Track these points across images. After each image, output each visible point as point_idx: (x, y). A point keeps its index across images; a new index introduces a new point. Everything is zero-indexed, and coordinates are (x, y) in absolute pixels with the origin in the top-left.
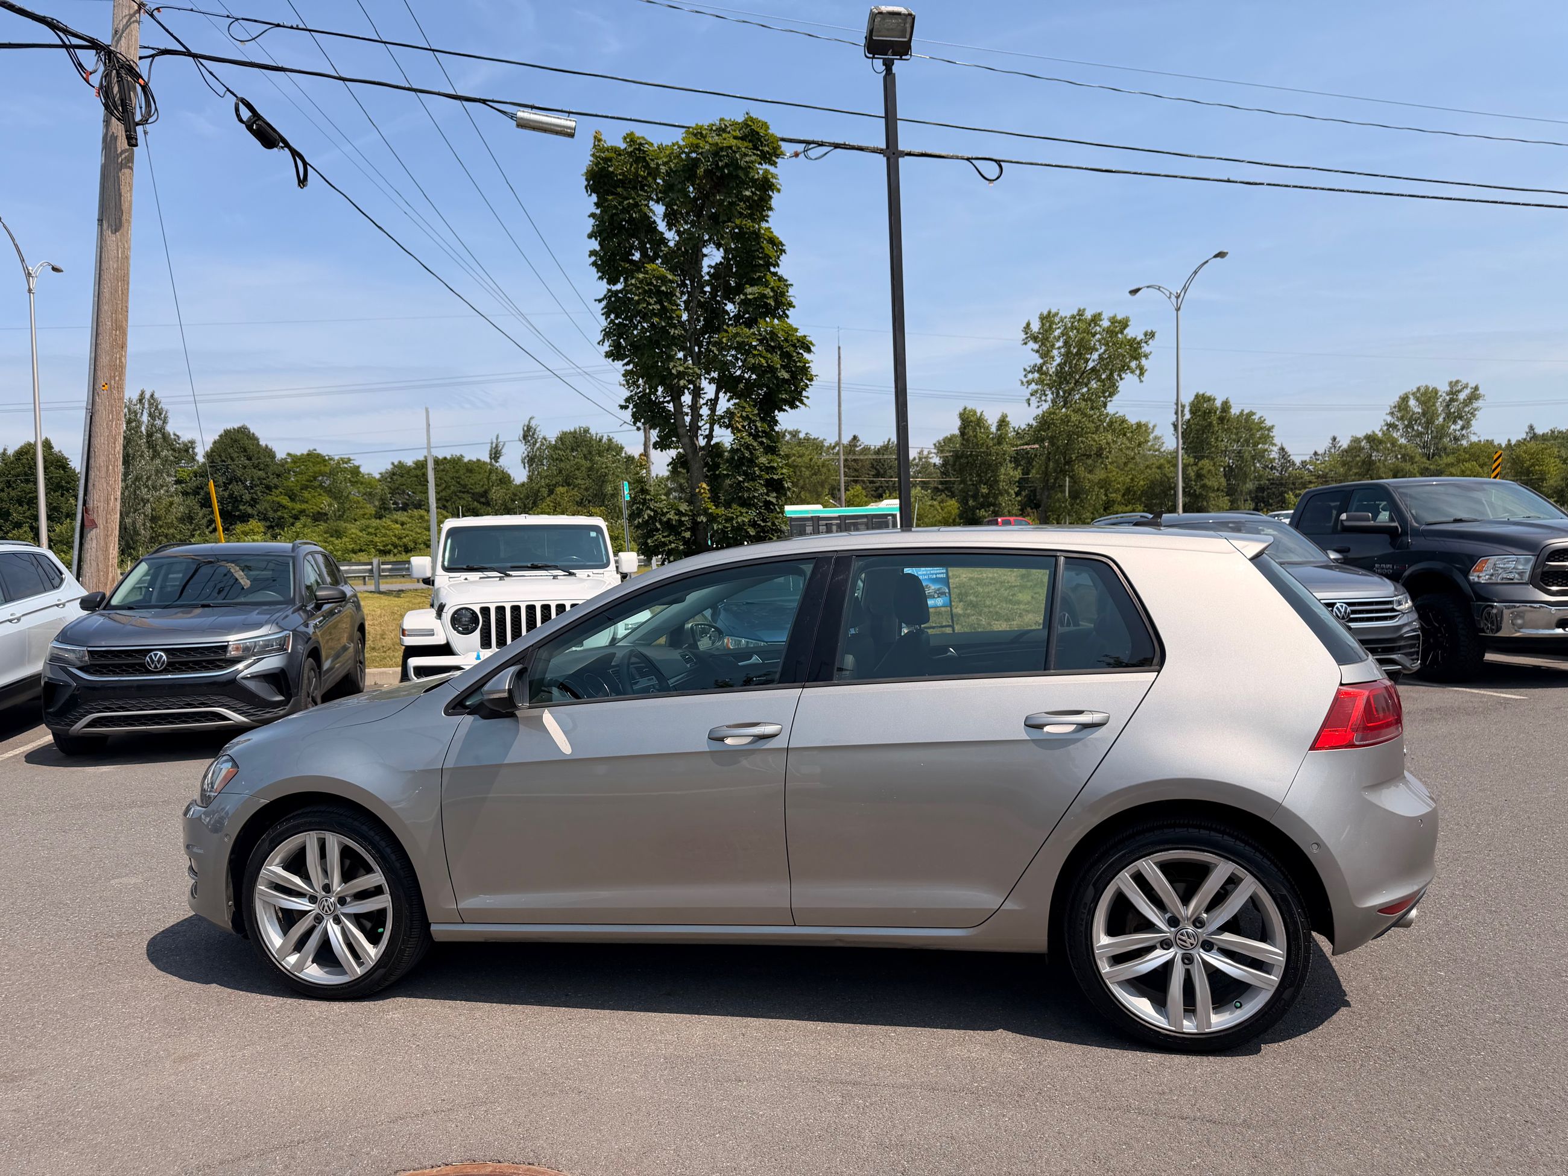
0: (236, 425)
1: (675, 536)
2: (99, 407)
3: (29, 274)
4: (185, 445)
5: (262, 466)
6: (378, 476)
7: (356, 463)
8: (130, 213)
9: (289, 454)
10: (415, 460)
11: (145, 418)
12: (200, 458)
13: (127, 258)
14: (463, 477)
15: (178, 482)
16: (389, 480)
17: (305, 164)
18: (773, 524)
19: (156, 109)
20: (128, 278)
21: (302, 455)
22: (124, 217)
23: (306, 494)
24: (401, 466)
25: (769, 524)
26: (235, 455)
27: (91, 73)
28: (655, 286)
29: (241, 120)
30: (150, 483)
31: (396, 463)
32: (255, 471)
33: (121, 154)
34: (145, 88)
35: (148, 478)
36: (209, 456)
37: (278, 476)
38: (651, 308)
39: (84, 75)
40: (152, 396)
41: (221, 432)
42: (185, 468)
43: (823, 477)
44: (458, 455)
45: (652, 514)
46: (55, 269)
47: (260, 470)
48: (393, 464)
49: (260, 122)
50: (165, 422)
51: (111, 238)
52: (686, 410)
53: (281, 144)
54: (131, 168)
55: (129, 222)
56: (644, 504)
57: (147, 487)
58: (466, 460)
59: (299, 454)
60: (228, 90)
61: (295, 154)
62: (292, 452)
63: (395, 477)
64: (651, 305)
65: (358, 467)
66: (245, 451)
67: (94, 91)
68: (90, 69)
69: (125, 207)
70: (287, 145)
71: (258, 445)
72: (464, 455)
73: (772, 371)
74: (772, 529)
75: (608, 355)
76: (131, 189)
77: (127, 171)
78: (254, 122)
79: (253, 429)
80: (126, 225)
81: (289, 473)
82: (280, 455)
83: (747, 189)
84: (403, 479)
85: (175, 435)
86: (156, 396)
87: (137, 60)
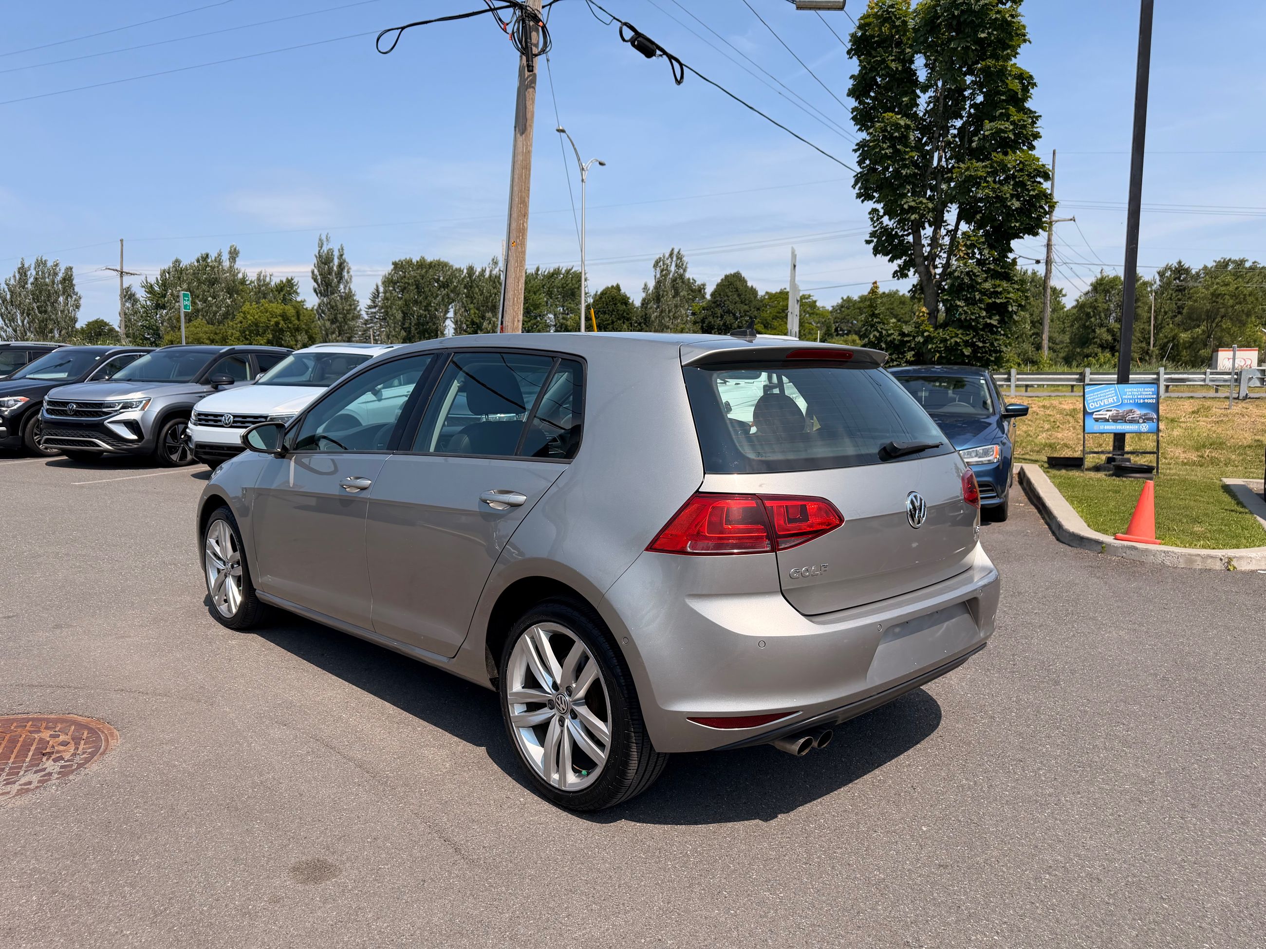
0: (733, 272)
1: (898, 354)
2: (511, 258)
3: (583, 169)
4: (699, 287)
5: (747, 302)
6: (830, 309)
7: (814, 299)
8: (532, 122)
9: (767, 293)
10: (860, 295)
11: (673, 268)
12: (708, 297)
13: (529, 152)
14: (896, 308)
15: (693, 314)
16: (839, 311)
17: (681, 65)
18: (992, 344)
19: (550, 41)
20: (530, 166)
21: (776, 293)
22: (528, 124)
23: (775, 323)
24: (849, 300)
25: (988, 345)
26: (730, 294)
27: (507, 24)
28: (889, 132)
29: (624, 40)
30: (671, 314)
31: (845, 298)
32: (742, 305)
33: (527, 78)
34: (544, 28)
35: (669, 311)
36: (712, 295)
37: (758, 309)
38: (883, 152)
39: (502, 26)
40: (679, 252)
41: (723, 277)
42: (699, 303)
43: (1250, 307)
44: (895, 290)
45: (878, 335)
46: (601, 164)
47: (746, 305)
48: (842, 298)
49: (639, 39)
50: (685, 271)
51: (520, 139)
52: (925, 242)
53: (658, 52)
54: (534, 88)
55: (531, 126)
56: (872, 326)
57: (669, 317)
58: (901, 294)
59: (774, 292)
60: (614, 18)
61: (671, 58)
62: (769, 291)
63: (843, 309)
64: (883, 149)
65: (815, 302)
66: (737, 291)
67: (508, 36)
68: (506, 21)
69: (529, 116)
70: (665, 53)
71: (746, 286)
72: (899, 289)
73: (1001, 201)
74: (990, 350)
75: (859, 196)
76: (533, 102)
77: (531, 90)
78: (636, 39)
79: (744, 274)
80: (529, 129)
81: (766, 307)
82: (761, 293)
83: (983, 32)
84: (849, 311)
85: (693, 279)
86: (682, 252)
87: (540, 9)
